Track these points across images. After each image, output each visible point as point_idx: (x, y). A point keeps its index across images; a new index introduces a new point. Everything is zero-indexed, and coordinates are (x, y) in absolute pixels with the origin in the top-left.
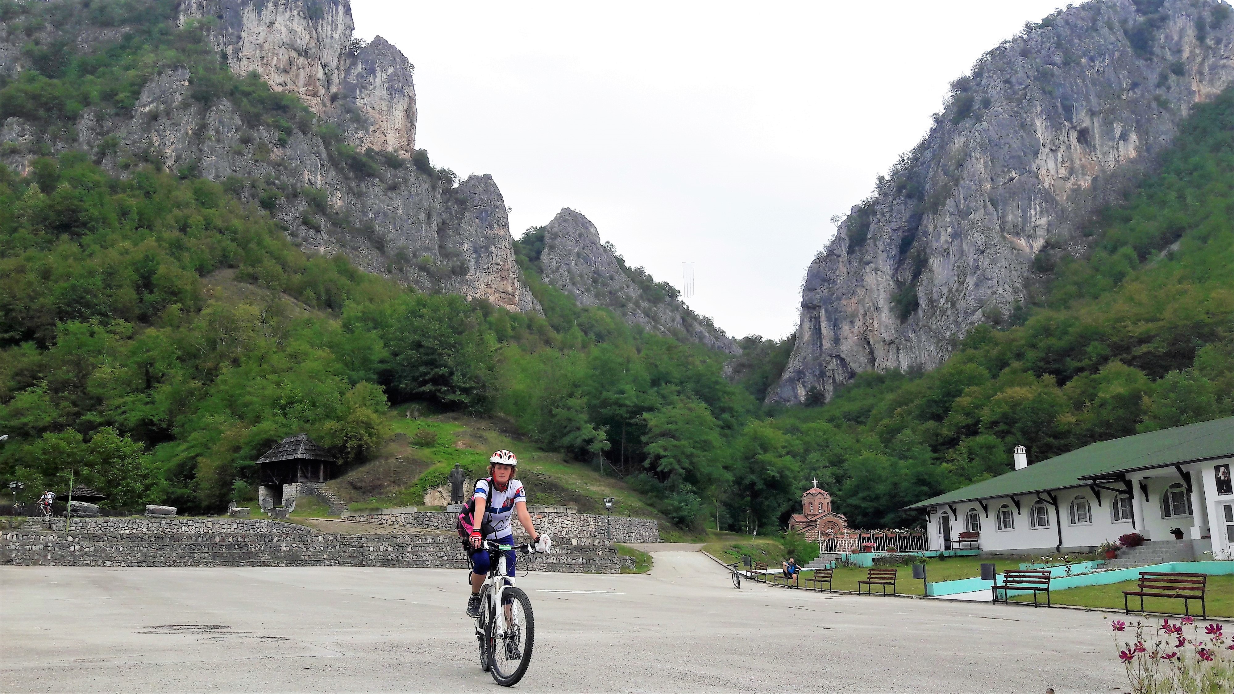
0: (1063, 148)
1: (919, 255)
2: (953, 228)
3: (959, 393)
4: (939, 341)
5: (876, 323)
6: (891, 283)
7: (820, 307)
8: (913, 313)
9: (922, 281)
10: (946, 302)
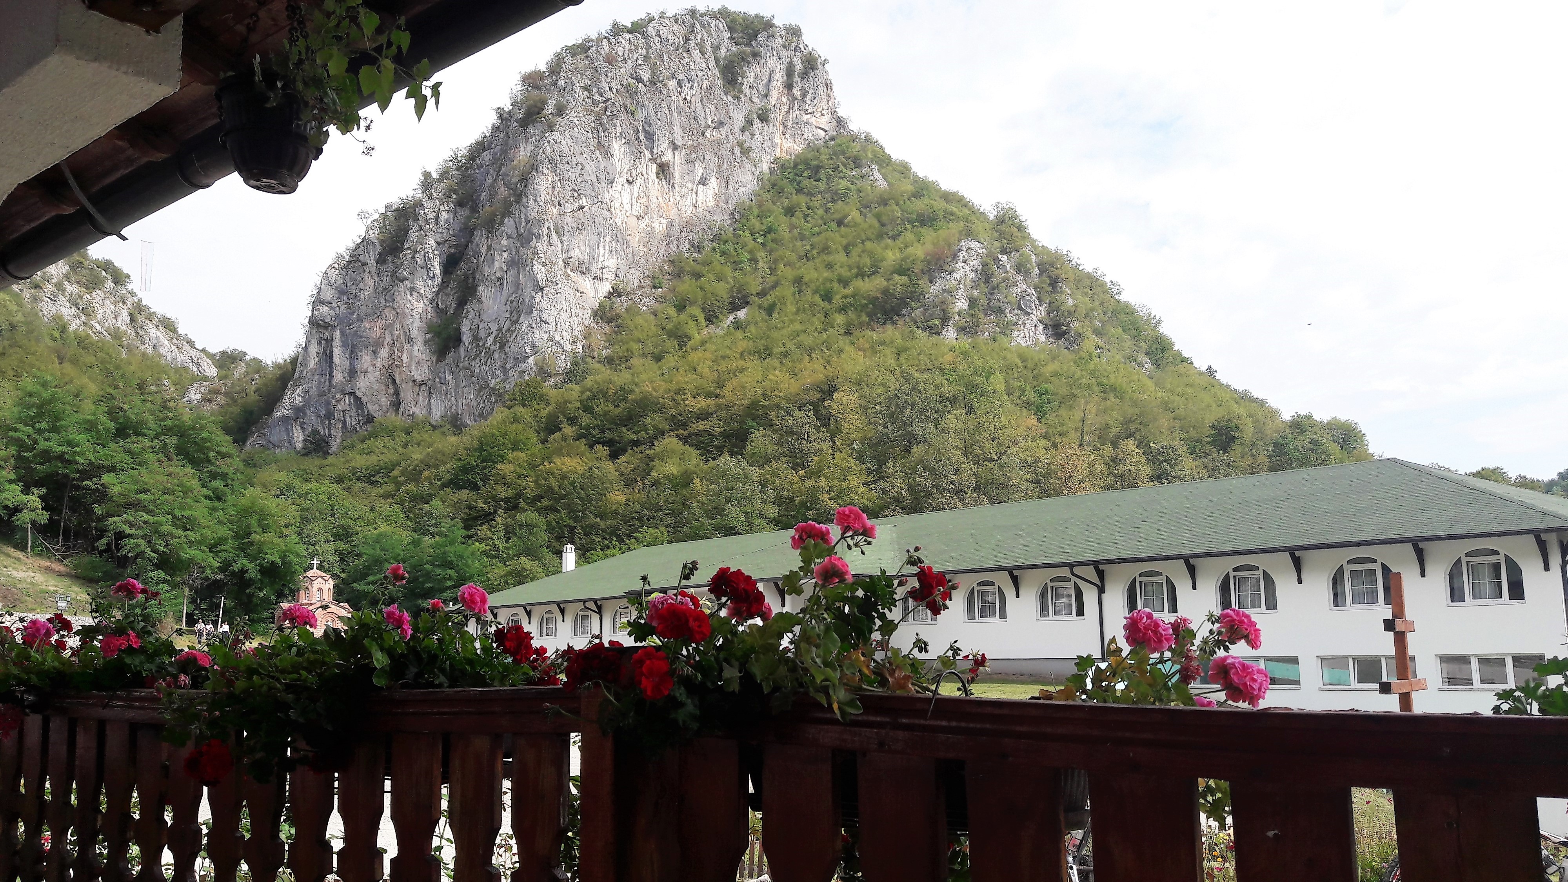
0: (640, 180)
1: (467, 278)
2: (510, 253)
3: (502, 458)
4: (481, 388)
5: (405, 358)
6: (429, 309)
7: (334, 326)
8: (453, 350)
9: (467, 312)
10: (494, 342)
